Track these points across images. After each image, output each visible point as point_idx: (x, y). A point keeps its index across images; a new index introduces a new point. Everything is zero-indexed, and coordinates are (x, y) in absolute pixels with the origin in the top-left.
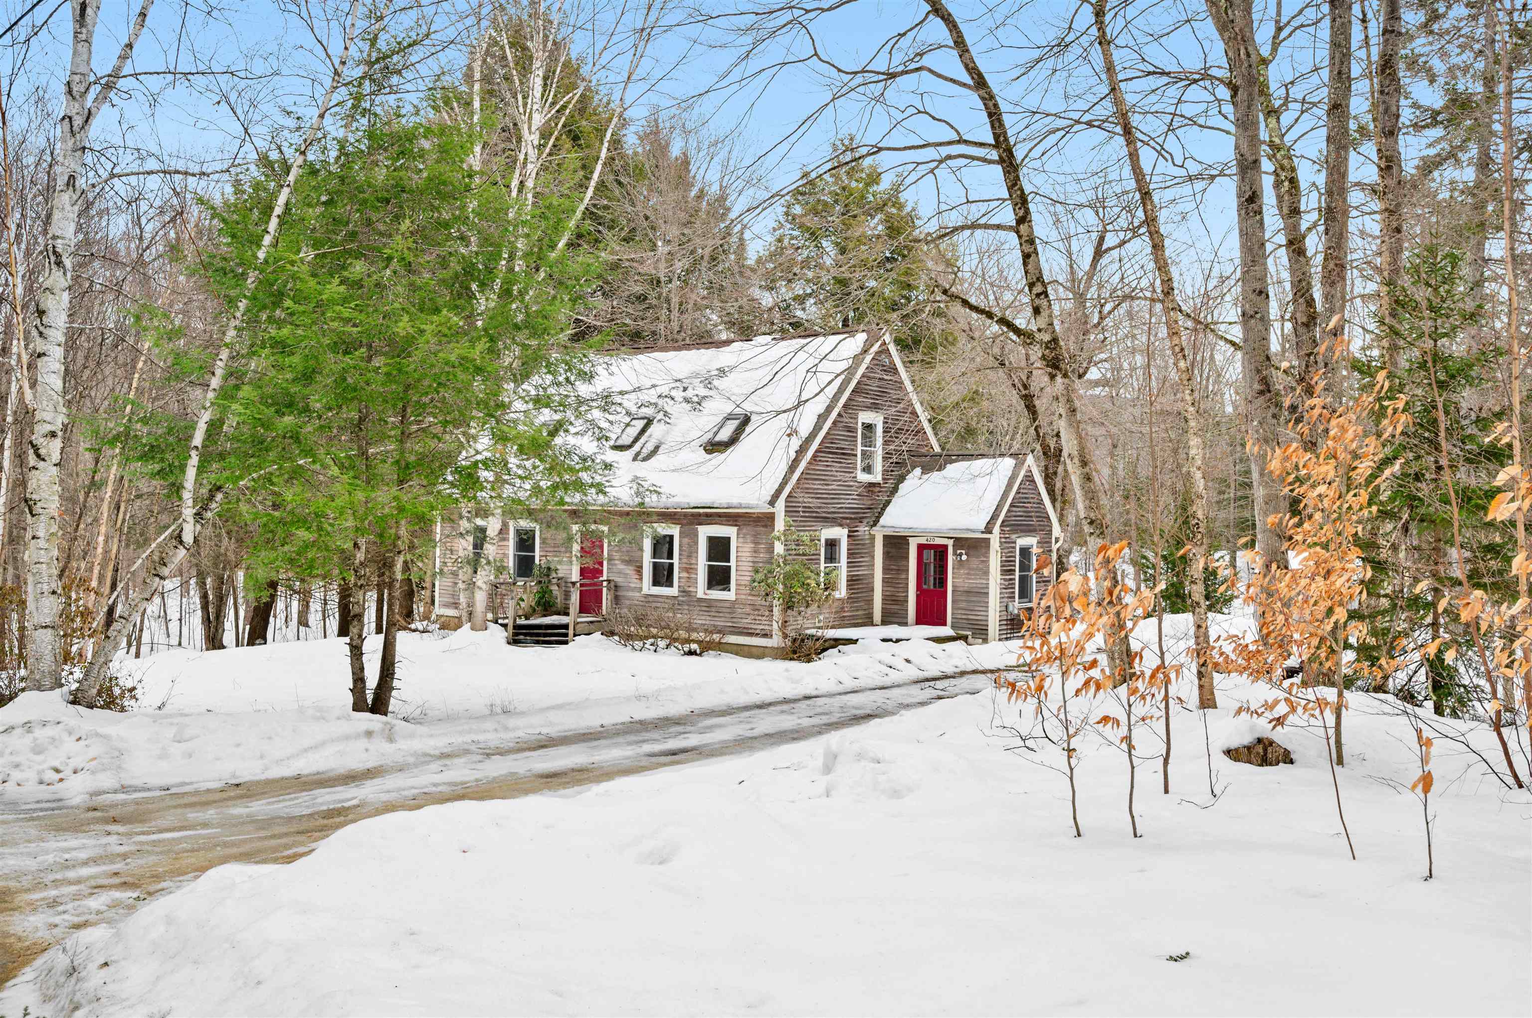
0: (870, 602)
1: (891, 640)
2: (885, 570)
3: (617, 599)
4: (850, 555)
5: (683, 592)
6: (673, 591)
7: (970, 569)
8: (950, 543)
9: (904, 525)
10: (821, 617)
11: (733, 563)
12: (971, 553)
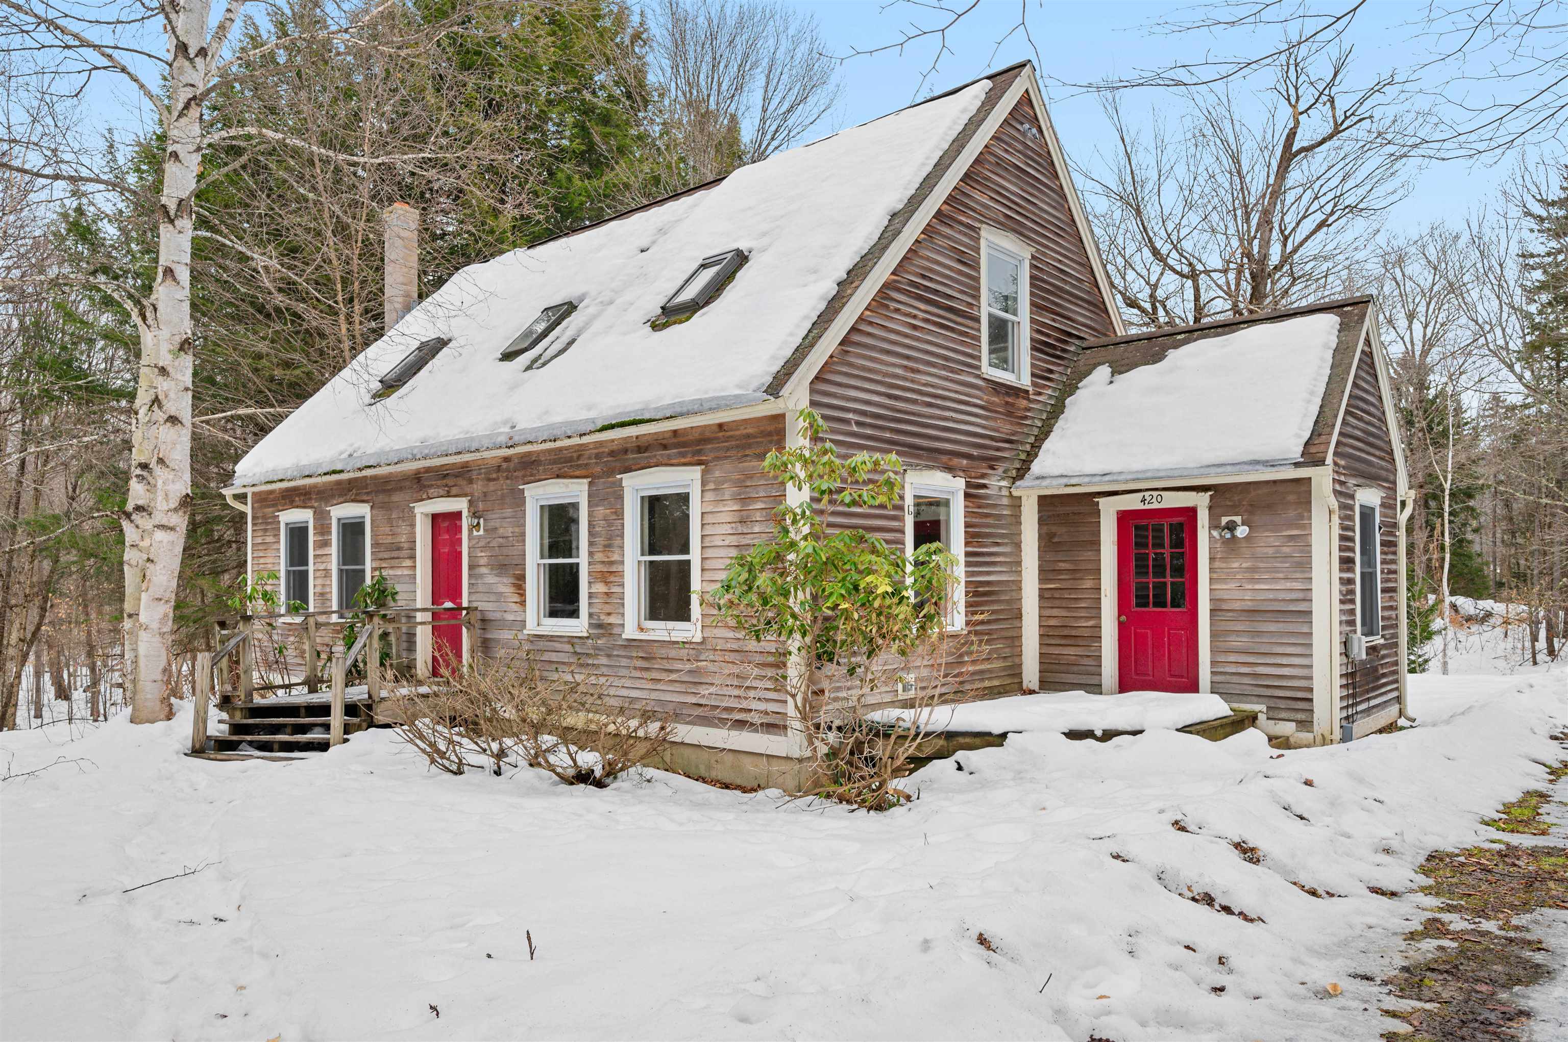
0: (1015, 640)
1: (1088, 734)
2: (1046, 572)
3: (485, 646)
4: (971, 537)
5: (600, 627)
6: (577, 626)
7: (1254, 557)
8: (1201, 501)
9: (1088, 470)
10: (911, 677)
11: (695, 556)
12: (1257, 519)
